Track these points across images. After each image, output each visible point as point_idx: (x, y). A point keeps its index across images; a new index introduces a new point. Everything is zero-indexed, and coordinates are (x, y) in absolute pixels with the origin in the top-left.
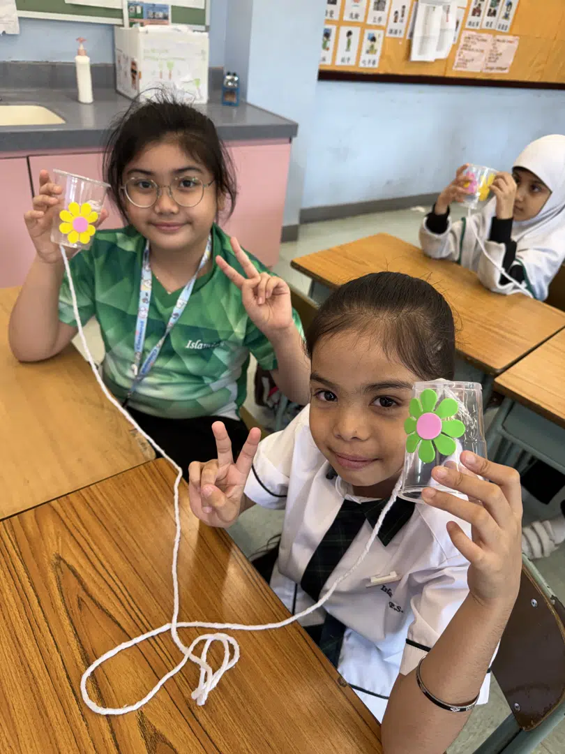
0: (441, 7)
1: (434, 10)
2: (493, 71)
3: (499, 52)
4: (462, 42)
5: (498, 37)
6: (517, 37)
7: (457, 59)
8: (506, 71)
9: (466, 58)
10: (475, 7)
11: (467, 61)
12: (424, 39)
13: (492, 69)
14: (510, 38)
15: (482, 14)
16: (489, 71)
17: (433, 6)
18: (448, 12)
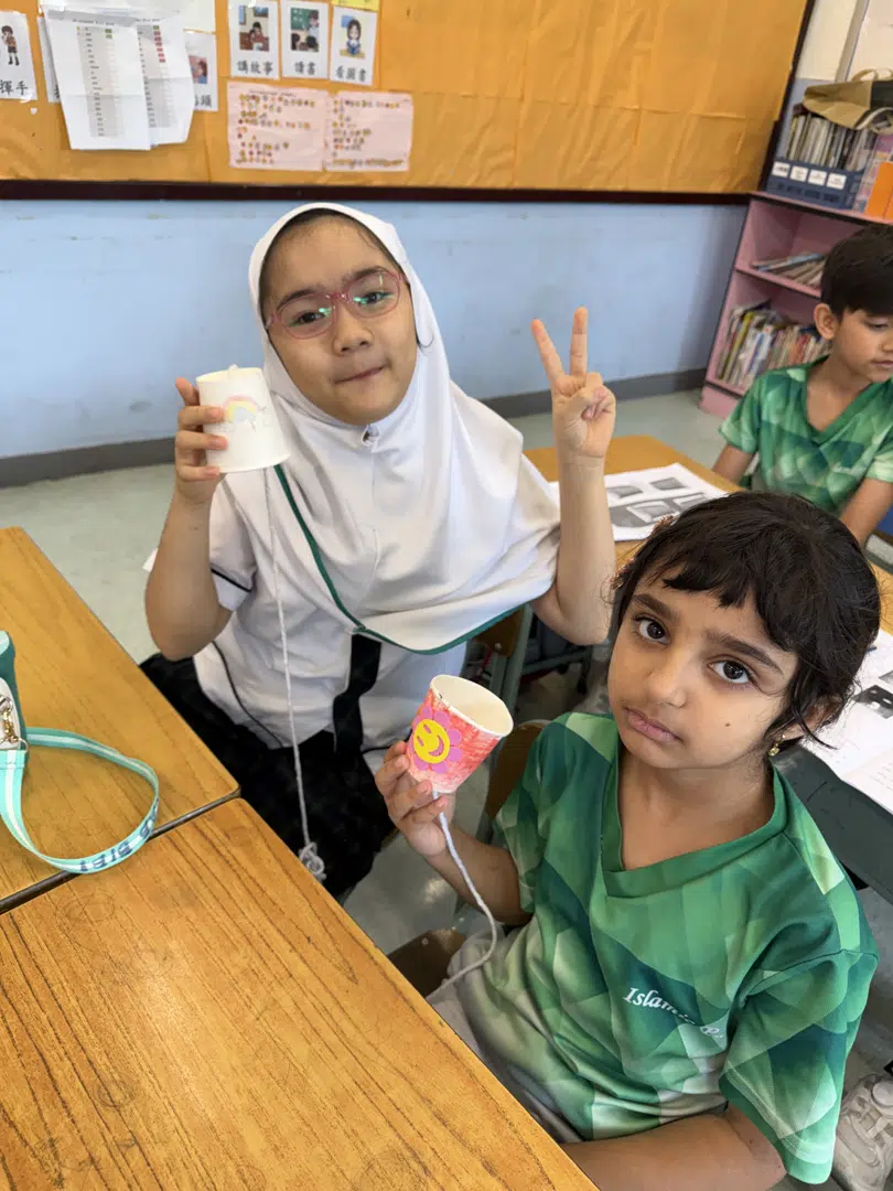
0: (133, 31)
1: (110, 37)
2: (357, 169)
3: (361, 127)
4: (235, 108)
5: (344, 95)
6: (405, 96)
7: (235, 143)
8: (404, 168)
9: (262, 141)
10: (248, 28)
11: (267, 147)
12: (100, 103)
13: (353, 163)
14: (385, 97)
15: (273, 44)
16: (346, 168)
17: (104, 26)
18: (158, 41)
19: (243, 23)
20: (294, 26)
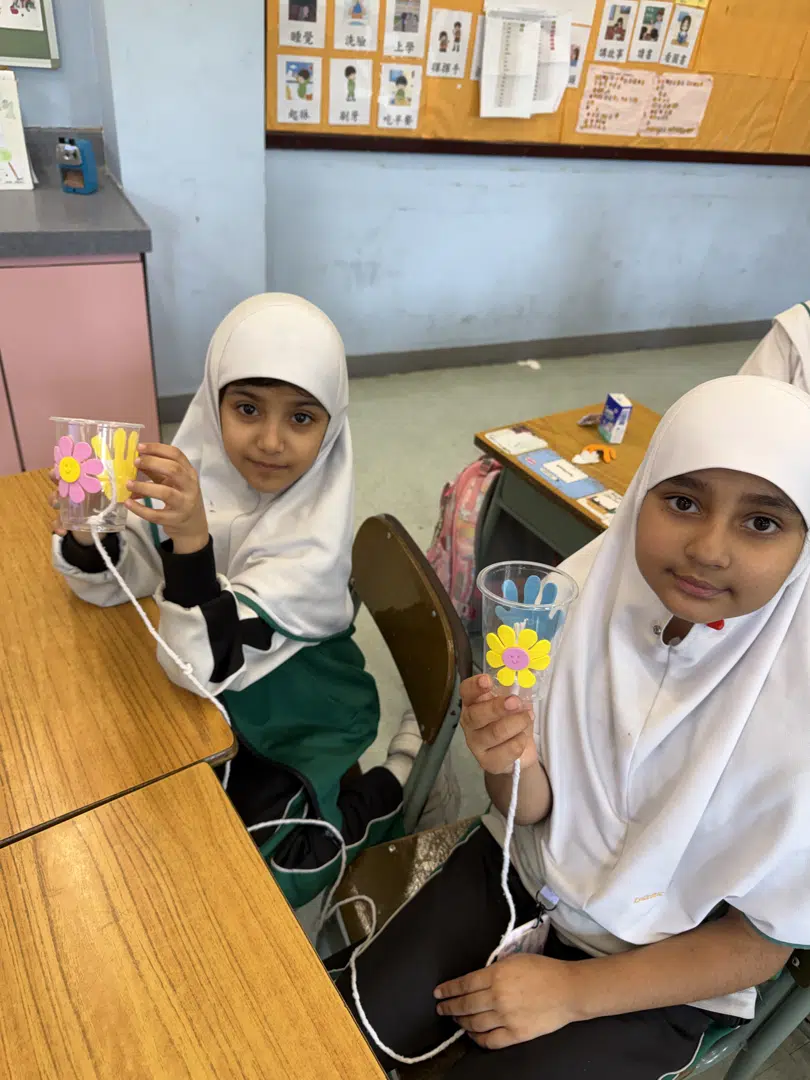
0: (538, 25)
1: (522, 30)
2: (662, 135)
3: (672, 102)
4: (590, 85)
5: (667, 76)
6: (708, 76)
7: (583, 113)
8: (693, 135)
9: (602, 111)
10: (613, 23)
11: (604, 116)
12: (505, 81)
13: (659, 130)
14: (694, 77)
15: (627, 36)
16: (654, 135)
17: (521, 22)
18: (552, 33)
19: (611, 18)
20: (646, 21)
